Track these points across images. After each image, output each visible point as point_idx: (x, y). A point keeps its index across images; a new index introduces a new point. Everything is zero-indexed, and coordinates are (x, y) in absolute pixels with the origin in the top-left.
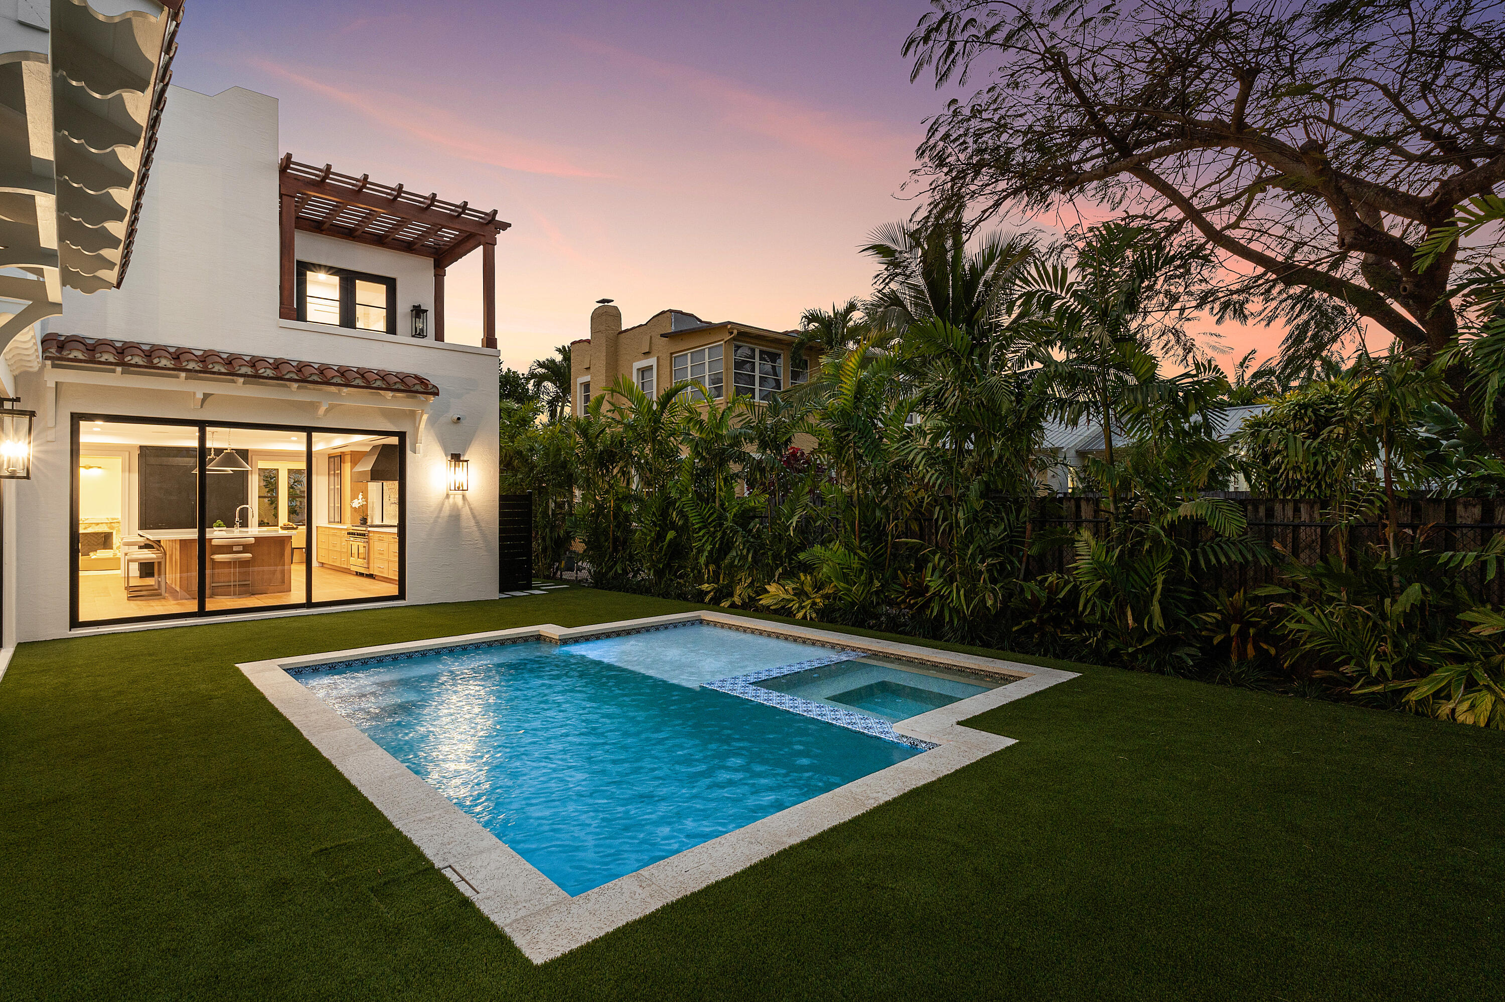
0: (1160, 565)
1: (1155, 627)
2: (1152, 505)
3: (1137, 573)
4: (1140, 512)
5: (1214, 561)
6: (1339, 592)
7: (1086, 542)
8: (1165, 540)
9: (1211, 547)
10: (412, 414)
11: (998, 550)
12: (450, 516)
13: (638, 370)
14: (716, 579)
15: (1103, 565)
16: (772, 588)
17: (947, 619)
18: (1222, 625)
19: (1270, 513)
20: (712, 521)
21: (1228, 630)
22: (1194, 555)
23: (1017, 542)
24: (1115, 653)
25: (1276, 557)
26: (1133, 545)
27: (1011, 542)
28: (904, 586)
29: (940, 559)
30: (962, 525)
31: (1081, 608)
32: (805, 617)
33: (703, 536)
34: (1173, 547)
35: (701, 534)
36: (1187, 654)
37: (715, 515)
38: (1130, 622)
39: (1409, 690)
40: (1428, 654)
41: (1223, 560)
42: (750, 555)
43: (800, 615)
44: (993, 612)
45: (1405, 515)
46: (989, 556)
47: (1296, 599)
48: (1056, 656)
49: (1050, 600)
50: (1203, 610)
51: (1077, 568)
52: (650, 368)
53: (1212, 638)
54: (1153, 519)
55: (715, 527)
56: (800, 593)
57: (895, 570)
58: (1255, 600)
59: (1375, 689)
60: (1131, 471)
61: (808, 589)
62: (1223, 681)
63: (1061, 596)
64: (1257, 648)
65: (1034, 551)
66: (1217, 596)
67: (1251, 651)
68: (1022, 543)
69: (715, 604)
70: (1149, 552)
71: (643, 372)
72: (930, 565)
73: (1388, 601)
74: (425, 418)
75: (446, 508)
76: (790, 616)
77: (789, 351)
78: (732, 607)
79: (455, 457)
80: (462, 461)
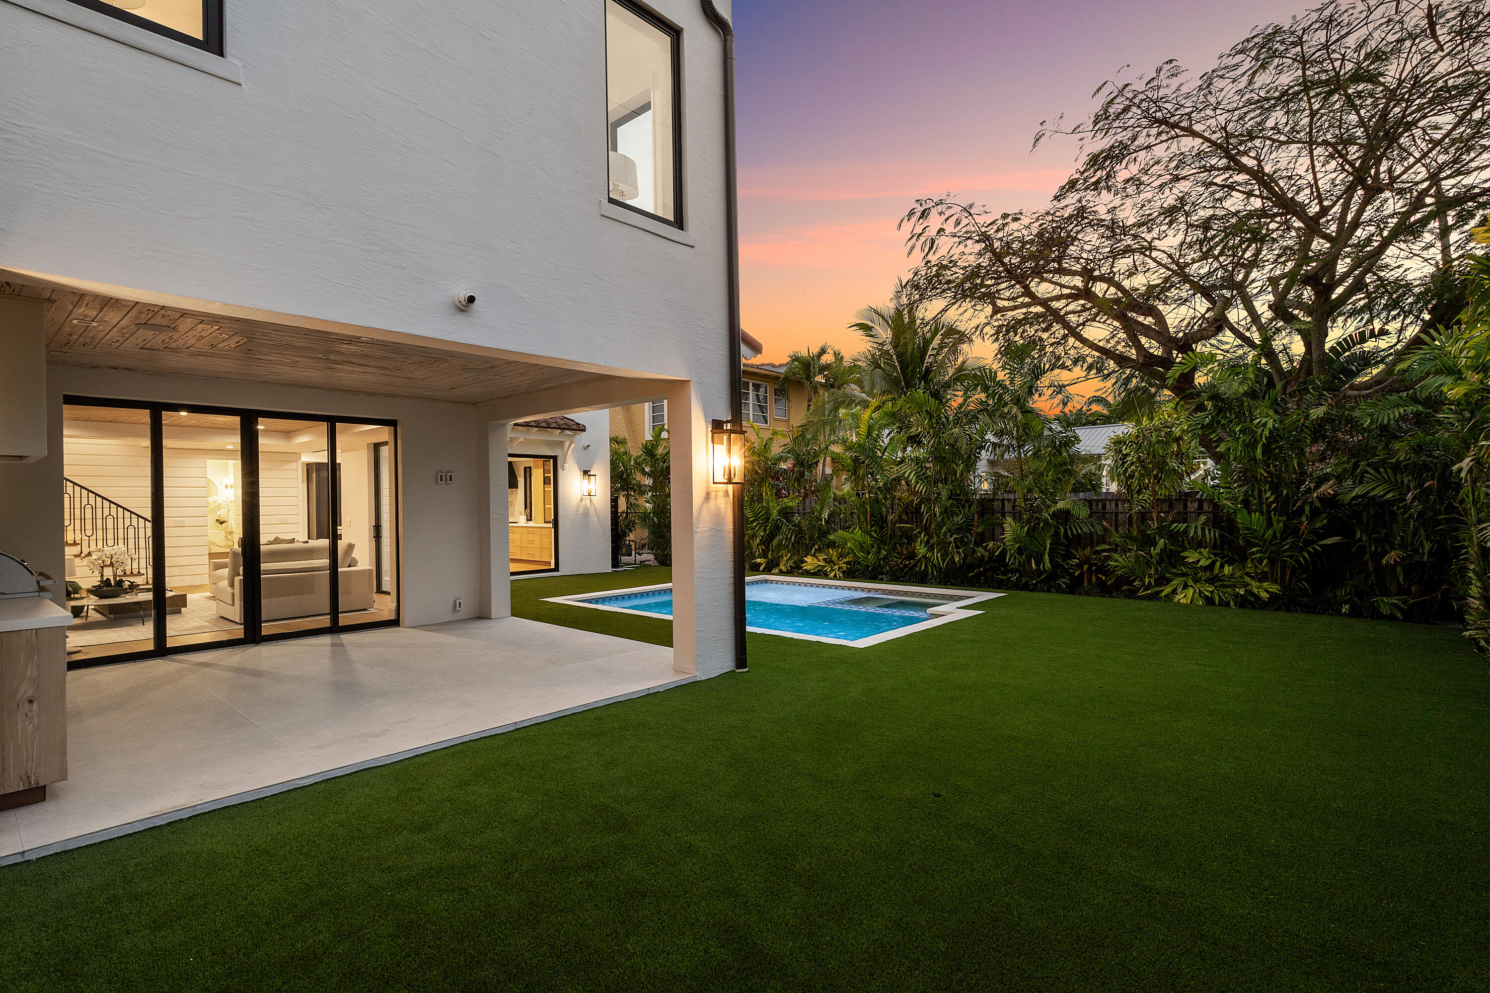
0: (1048, 535)
1: (1046, 568)
2: (1044, 503)
3: (1037, 540)
4: (1038, 506)
5: (1075, 532)
6: (1133, 546)
7: (1009, 523)
8: (1051, 521)
9: (1074, 525)
10: (561, 444)
11: (958, 531)
12: (583, 514)
14: (764, 555)
15: (1018, 536)
16: (809, 559)
17: (931, 571)
18: (1079, 566)
19: (1104, 507)
20: (762, 516)
21: (1082, 569)
22: (1065, 530)
23: (969, 525)
24: (1026, 584)
25: (1106, 530)
26: (1034, 525)
27: (967, 525)
28: (901, 554)
29: (924, 536)
30: (938, 515)
31: (1007, 560)
32: (835, 576)
33: (756, 526)
34: (1054, 525)
35: (755, 524)
36: (1063, 582)
37: (763, 512)
38: (1034, 566)
39: (1162, 591)
40: (1170, 573)
41: (1080, 532)
42: (793, 538)
43: (832, 575)
44: (958, 566)
45: (1165, 507)
46: (954, 534)
47: (1116, 551)
48: (994, 588)
49: (990, 557)
50: (1070, 559)
51: (1004, 538)
53: (1074, 573)
54: (1044, 510)
55: (763, 520)
56: (829, 561)
57: (895, 544)
58: (1097, 552)
59: (1148, 592)
60: (1033, 484)
61: (835, 559)
62: (1080, 594)
63: (997, 554)
64: (1097, 577)
65: (980, 530)
66: (1077, 552)
67: (1094, 579)
68: (973, 526)
69: (768, 570)
70: (1043, 528)
72: (919, 540)
73: (1152, 548)
74: (573, 446)
75: (581, 508)
76: (826, 576)
77: (774, 384)
78: (781, 573)
79: (586, 473)
80: (590, 475)
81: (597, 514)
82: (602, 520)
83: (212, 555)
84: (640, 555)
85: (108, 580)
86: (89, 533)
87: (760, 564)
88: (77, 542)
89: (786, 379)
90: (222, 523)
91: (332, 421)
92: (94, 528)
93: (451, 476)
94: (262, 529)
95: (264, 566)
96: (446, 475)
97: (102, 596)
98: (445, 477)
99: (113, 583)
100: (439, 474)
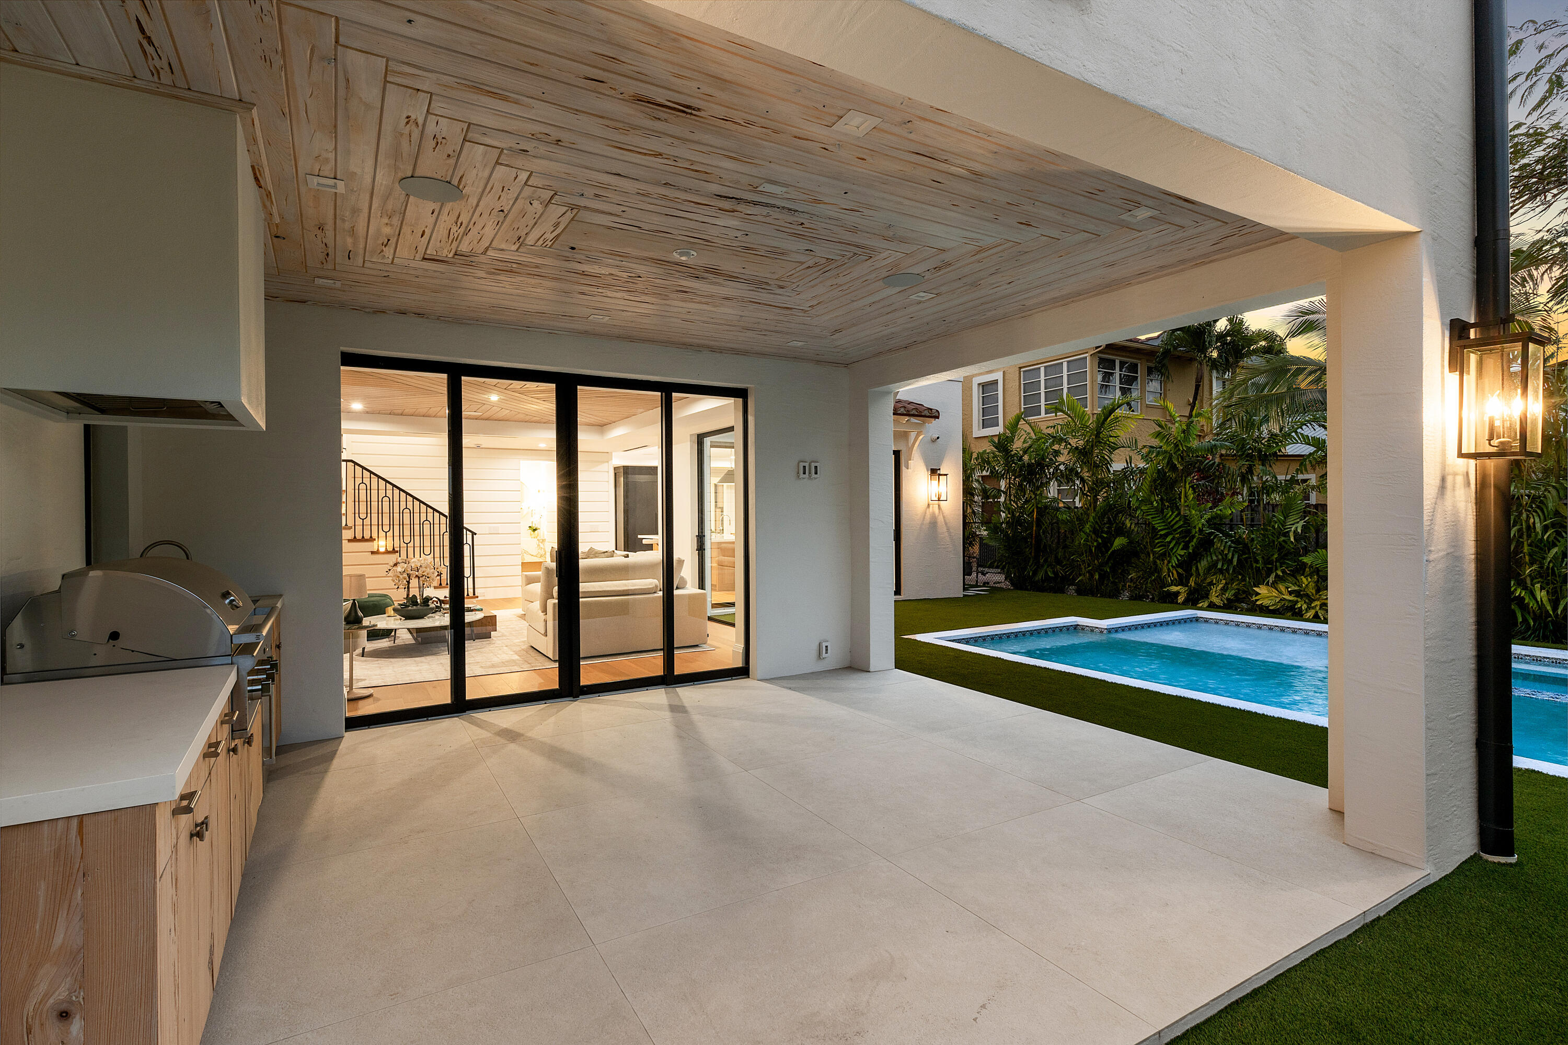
10: (908, 435)
12: (930, 523)
13: (979, 384)
14: (1182, 581)
16: (1263, 590)
17: (1520, 620)
20: (1179, 527)
32: (1316, 616)
35: (1168, 539)
37: (1182, 523)
43: (1311, 614)
52: (995, 382)
55: (1180, 533)
56: (1303, 595)
61: (1313, 592)
69: (1192, 602)
71: (983, 386)
74: (921, 437)
75: (928, 516)
76: (1298, 615)
77: (1148, 361)
78: (1212, 607)
79: (934, 472)
80: (940, 475)
81: (946, 524)
82: (952, 531)
83: (525, 566)
84: (984, 574)
85: (414, 596)
86: (407, 539)
87: (1177, 594)
88: (396, 549)
89: (1166, 353)
90: (535, 530)
91: (667, 390)
92: (412, 535)
93: (816, 467)
94: (582, 537)
95: (583, 587)
96: (810, 466)
97: (408, 617)
98: (808, 470)
99: (419, 601)
100: (802, 464)
